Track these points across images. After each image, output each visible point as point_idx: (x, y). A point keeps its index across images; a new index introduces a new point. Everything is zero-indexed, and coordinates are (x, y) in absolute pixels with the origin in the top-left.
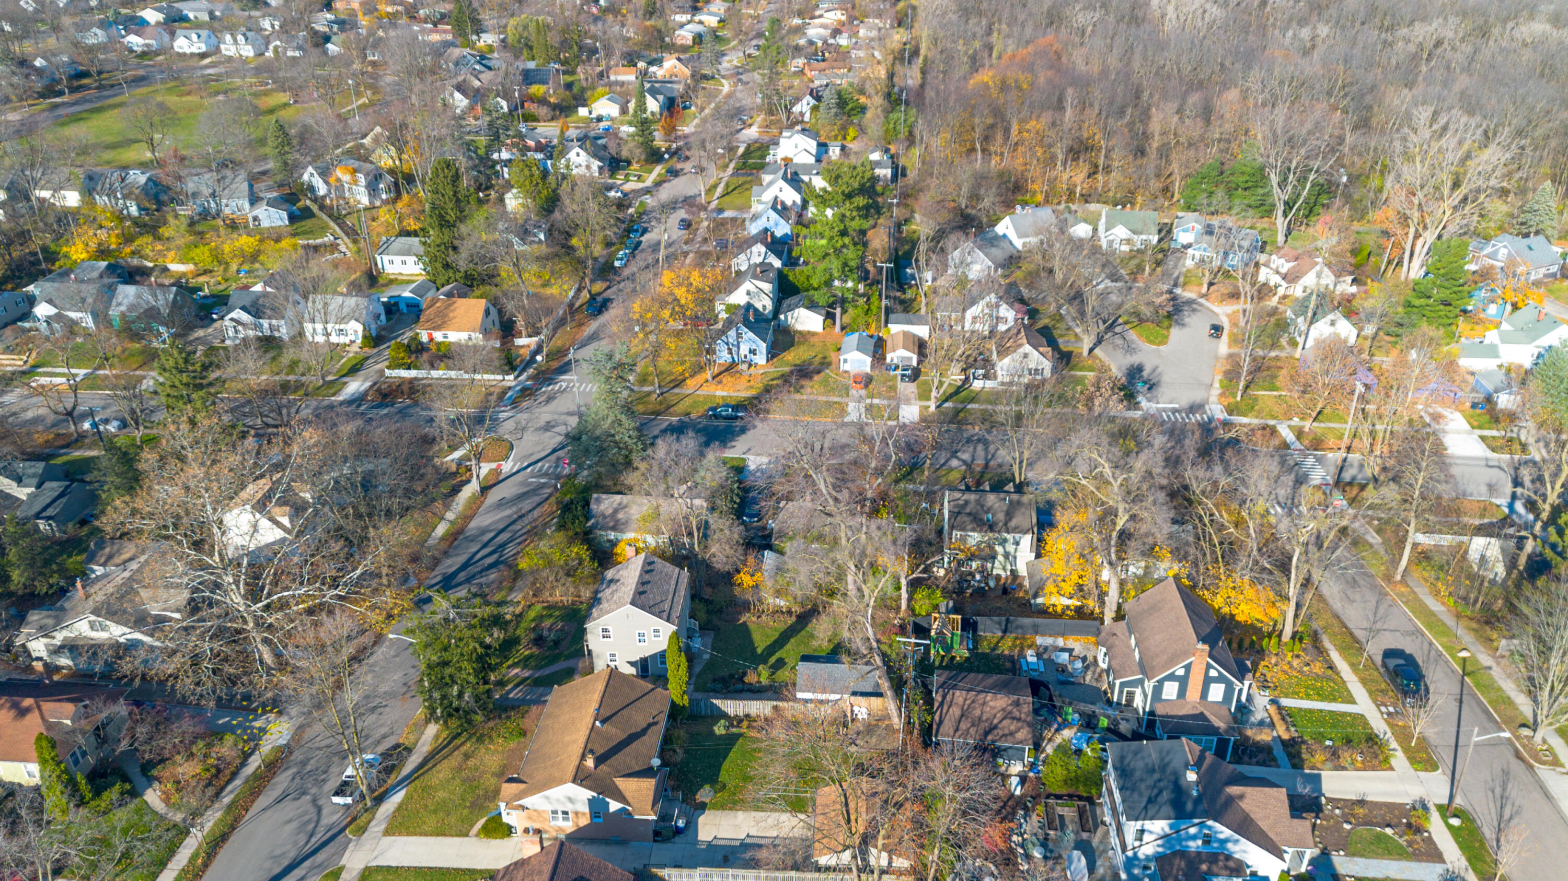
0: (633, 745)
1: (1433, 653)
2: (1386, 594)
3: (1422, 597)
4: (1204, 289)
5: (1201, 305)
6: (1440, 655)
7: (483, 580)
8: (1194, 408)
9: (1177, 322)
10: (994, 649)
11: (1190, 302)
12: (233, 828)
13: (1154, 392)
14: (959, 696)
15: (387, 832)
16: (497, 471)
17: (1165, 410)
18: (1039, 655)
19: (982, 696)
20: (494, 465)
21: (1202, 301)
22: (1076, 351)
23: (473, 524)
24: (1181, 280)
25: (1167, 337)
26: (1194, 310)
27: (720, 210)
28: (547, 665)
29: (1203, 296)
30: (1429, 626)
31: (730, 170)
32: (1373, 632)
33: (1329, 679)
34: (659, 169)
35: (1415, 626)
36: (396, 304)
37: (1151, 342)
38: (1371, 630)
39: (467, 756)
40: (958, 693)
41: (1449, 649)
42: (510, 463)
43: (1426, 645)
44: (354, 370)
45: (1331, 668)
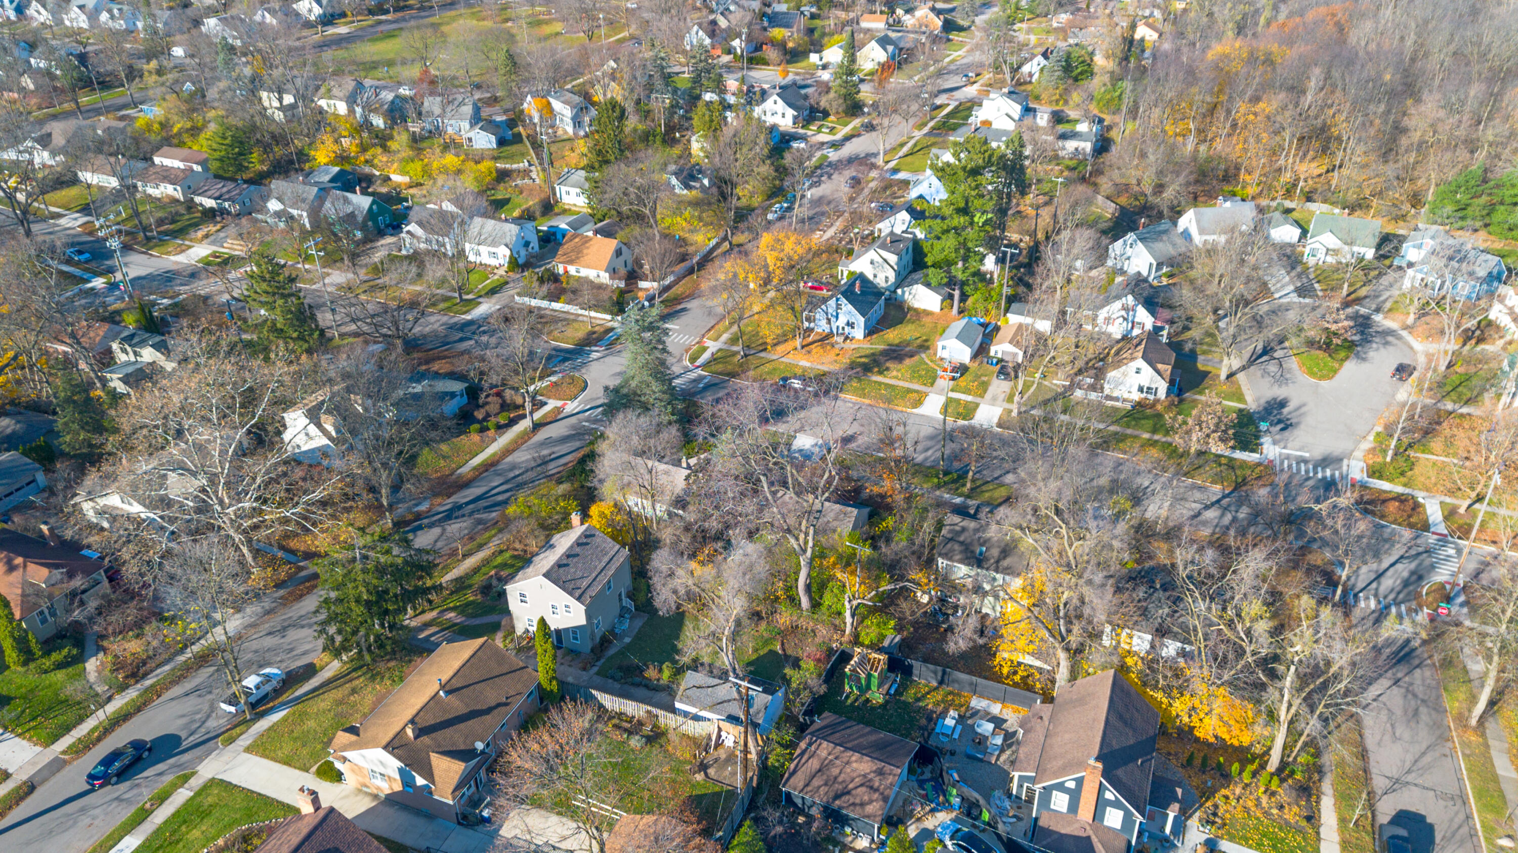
0: (470, 723)
1: (1465, 830)
2: (1449, 739)
3: (1493, 753)
4: (1411, 319)
5: (1399, 338)
6: (1473, 834)
7: (484, 516)
8: (1326, 461)
9: (1358, 356)
10: (918, 700)
11: (1390, 332)
12: (139, 710)
13: (1286, 433)
14: (825, 749)
15: (248, 750)
16: (558, 410)
17: (1288, 457)
18: (961, 719)
19: (850, 753)
20: (559, 403)
21: (1404, 333)
22: (1214, 371)
23: (509, 459)
24: (1388, 305)
25: (1336, 371)
26: (1387, 343)
27: (895, 171)
28: (481, 615)
29: (1406, 327)
30: (1480, 795)
31: (926, 130)
32: (1397, 784)
33: (1300, 831)
34: (856, 122)
35: (1462, 789)
36: (554, 234)
37: (1312, 374)
38: (1397, 781)
39: (354, 691)
40: (825, 744)
41: (1490, 831)
42: (576, 403)
43: (1462, 816)
44: (493, 291)
45: (1309, 819)
